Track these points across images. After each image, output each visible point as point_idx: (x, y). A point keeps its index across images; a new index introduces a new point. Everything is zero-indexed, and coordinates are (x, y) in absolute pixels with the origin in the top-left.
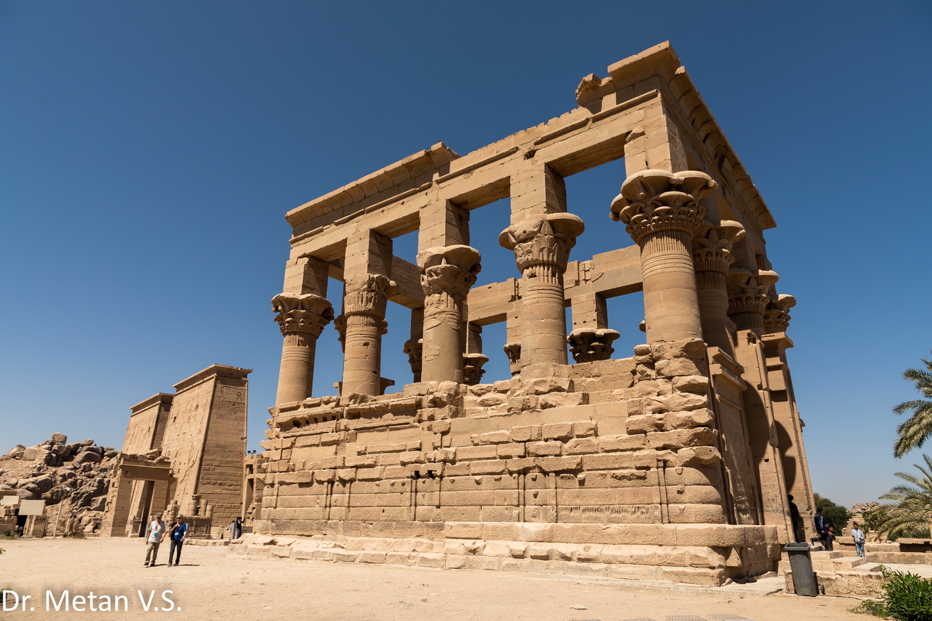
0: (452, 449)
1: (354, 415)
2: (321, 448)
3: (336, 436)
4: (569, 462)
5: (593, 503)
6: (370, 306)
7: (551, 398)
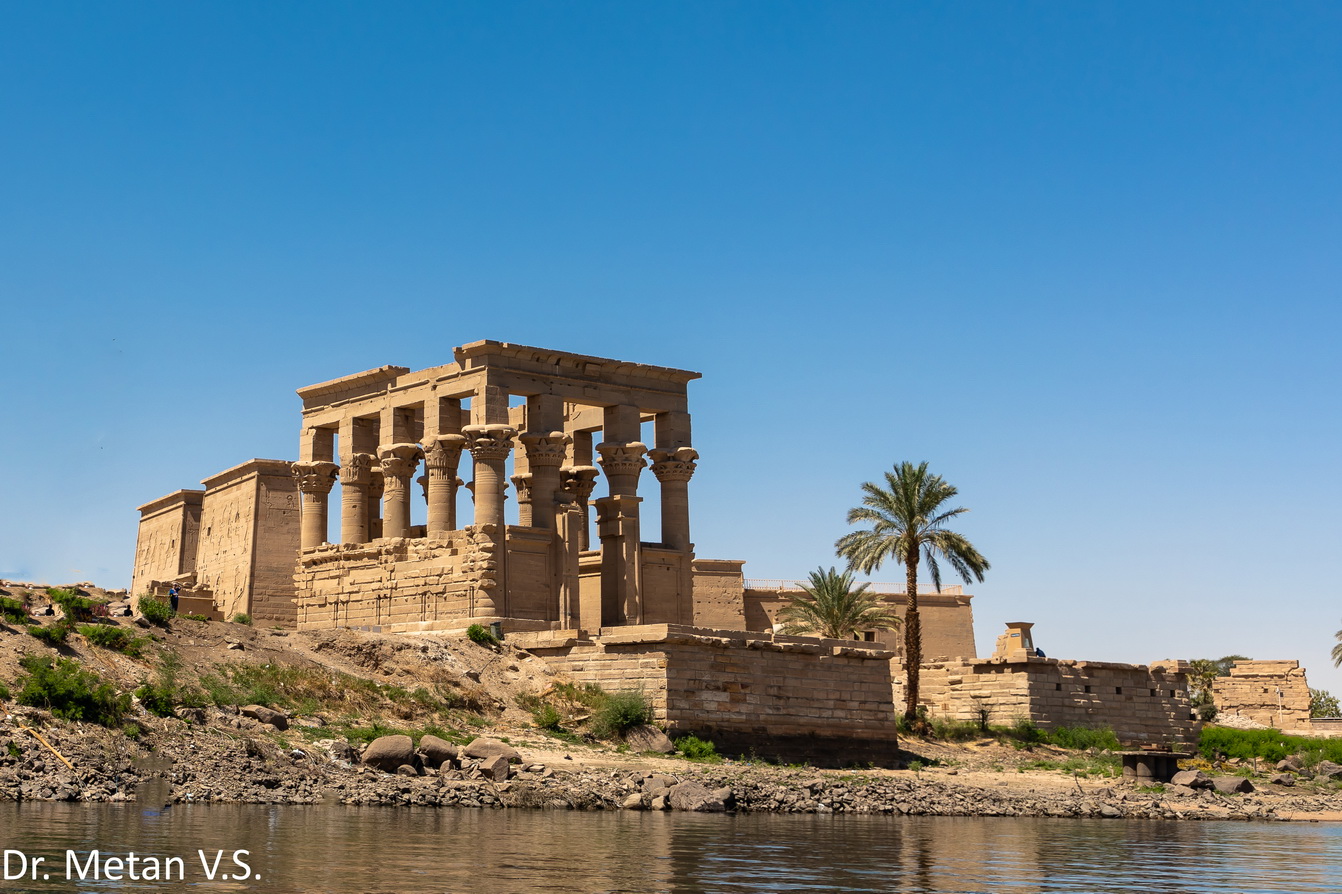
0: (395, 582)
1: (348, 558)
2: (330, 580)
3: (337, 573)
4: (440, 588)
5: (449, 609)
6: (356, 478)
7: (437, 552)
